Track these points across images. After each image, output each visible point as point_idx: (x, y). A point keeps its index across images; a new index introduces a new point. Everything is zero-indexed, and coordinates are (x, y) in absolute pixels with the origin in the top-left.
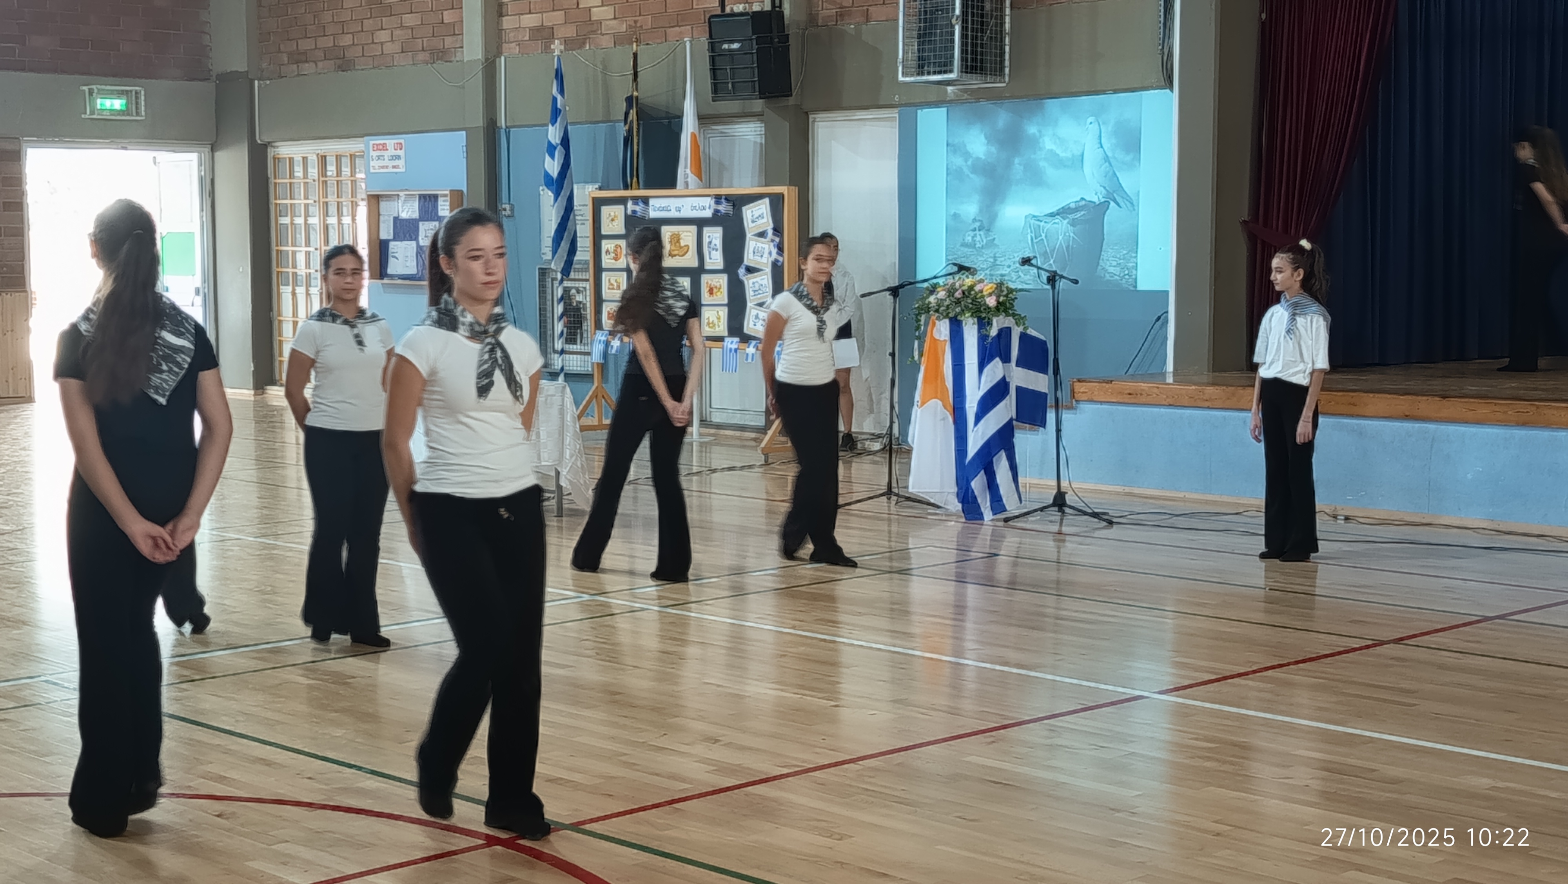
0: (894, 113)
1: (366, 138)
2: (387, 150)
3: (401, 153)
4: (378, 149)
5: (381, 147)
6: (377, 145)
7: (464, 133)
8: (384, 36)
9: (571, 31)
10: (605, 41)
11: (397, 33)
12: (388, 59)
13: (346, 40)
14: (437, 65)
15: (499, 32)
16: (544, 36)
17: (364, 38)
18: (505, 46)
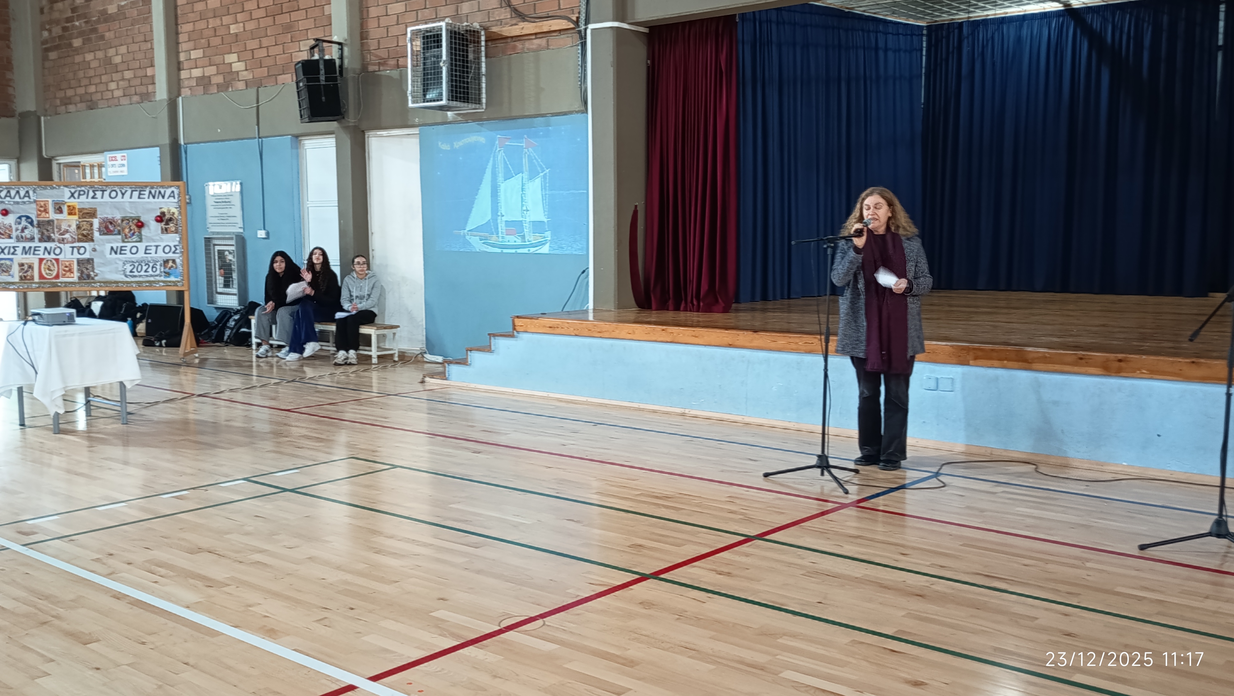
0: (416, 131)
1: (105, 153)
2: (117, 160)
3: (125, 162)
4: (112, 160)
5: (114, 159)
6: (112, 157)
7: (158, 149)
8: (113, 86)
9: (219, 79)
10: (241, 85)
11: (121, 83)
12: (116, 100)
13: (92, 89)
14: (146, 104)
15: (179, 80)
16: (204, 82)
17: (102, 88)
18: (183, 90)
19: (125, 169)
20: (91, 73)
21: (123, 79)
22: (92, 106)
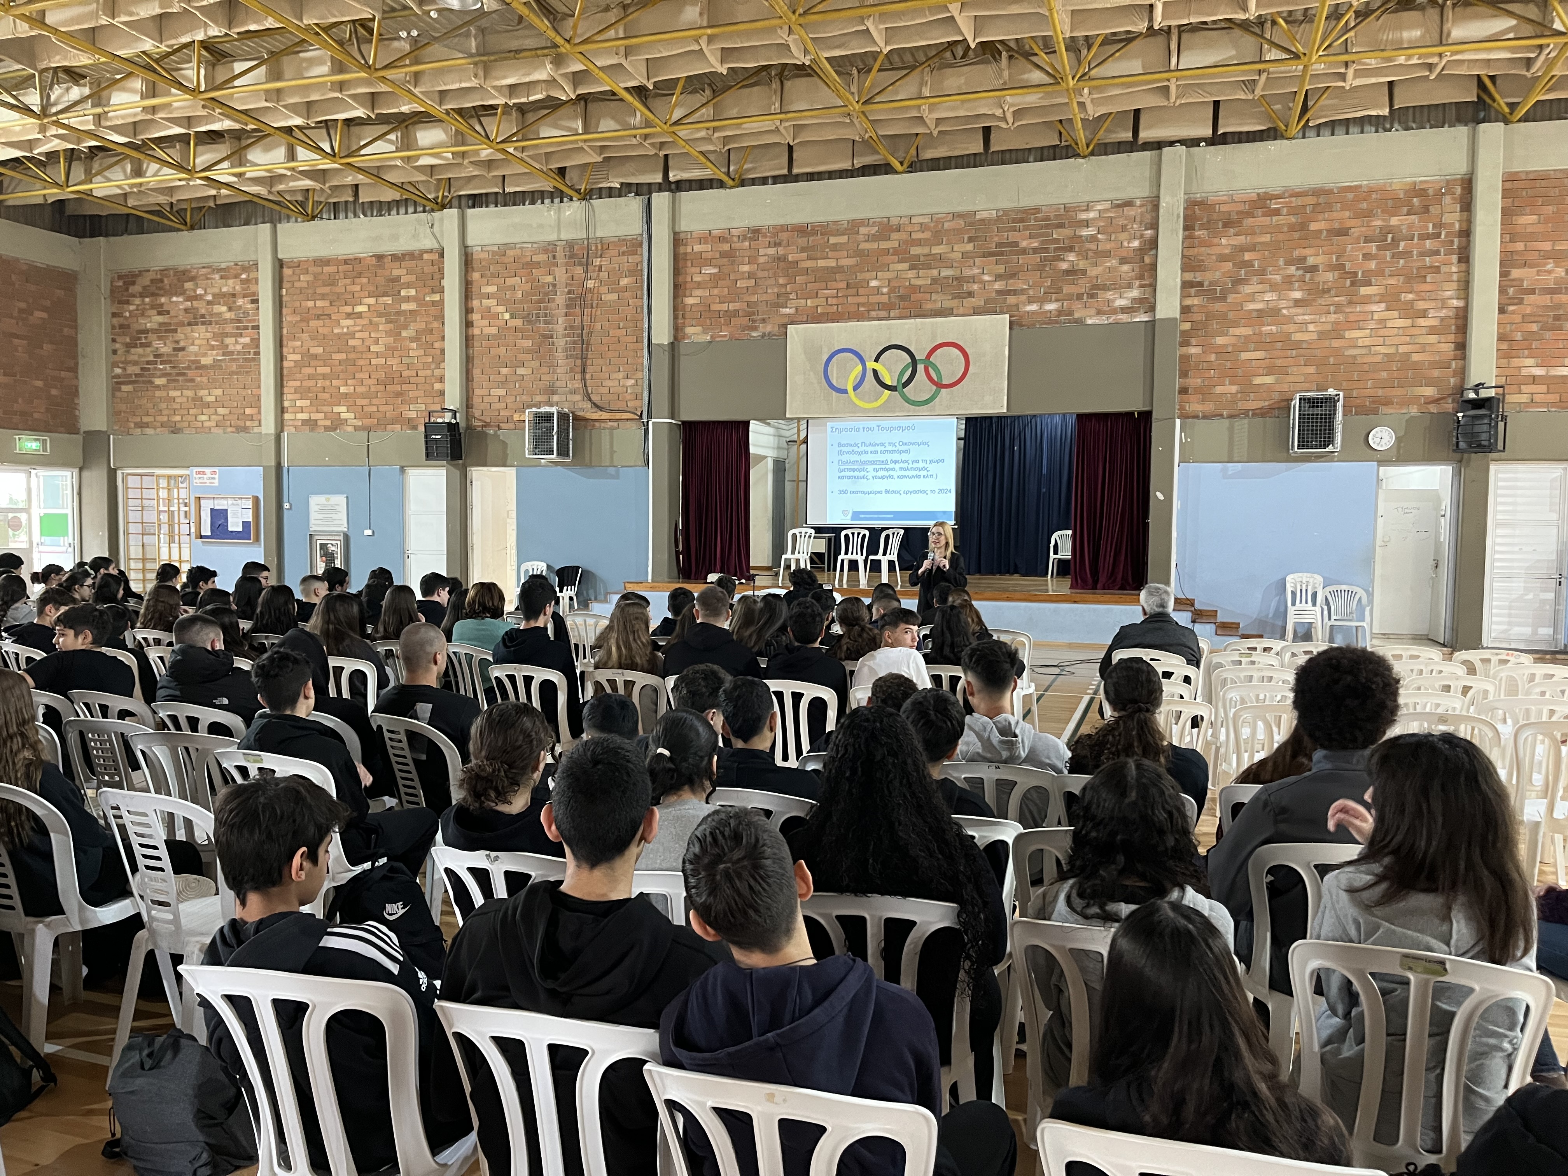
0: (514, 468)
1: (189, 468)
2: (206, 474)
3: (216, 476)
4: (200, 473)
5: (202, 472)
6: (199, 471)
7: (262, 467)
8: (204, 418)
9: (328, 423)
10: (350, 429)
11: (213, 417)
12: (207, 430)
13: (178, 418)
14: (242, 434)
15: (282, 421)
16: (311, 424)
17: (190, 418)
18: (286, 428)
19: (216, 483)
20: (178, 406)
21: (216, 413)
22: (175, 430)
